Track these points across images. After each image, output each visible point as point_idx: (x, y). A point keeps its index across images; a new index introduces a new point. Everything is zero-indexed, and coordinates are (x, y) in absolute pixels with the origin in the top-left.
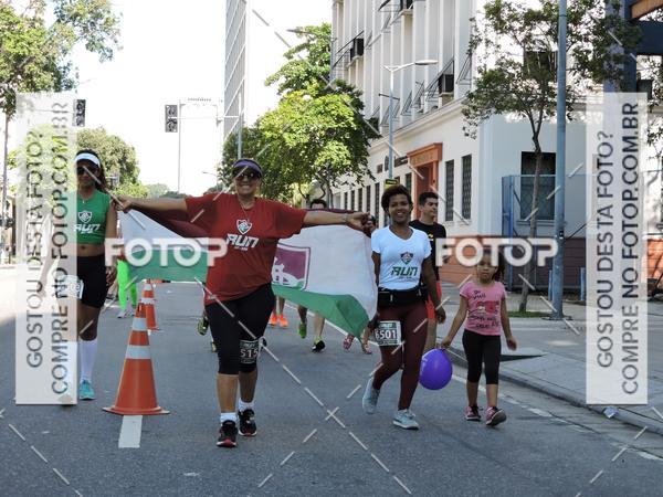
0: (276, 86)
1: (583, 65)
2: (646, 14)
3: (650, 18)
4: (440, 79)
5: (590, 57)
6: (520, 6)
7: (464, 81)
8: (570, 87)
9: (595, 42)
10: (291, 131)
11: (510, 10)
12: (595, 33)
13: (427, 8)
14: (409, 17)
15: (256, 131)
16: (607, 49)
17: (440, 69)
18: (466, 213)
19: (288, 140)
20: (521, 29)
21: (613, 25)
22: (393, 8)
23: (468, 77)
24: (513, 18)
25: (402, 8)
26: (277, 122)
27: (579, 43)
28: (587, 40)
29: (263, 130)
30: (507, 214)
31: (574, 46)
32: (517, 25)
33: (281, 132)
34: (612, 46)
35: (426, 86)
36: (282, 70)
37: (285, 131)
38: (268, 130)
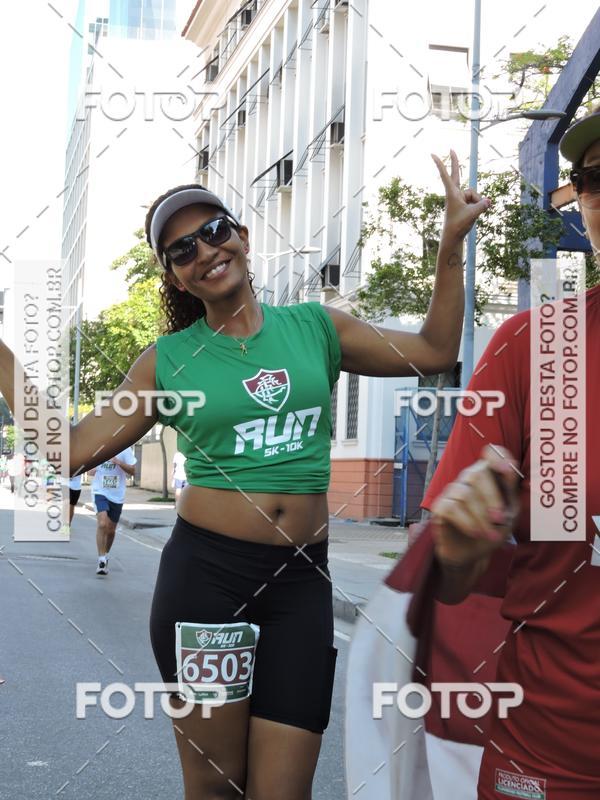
0: (124, 270)
1: (494, 261)
2: (568, 203)
3: (573, 208)
4: (323, 271)
5: (502, 251)
6: (421, 191)
7: (352, 274)
8: (479, 287)
9: (509, 235)
10: (144, 328)
11: (410, 195)
12: (508, 225)
13: (310, 185)
14: (287, 195)
15: (98, 325)
16: (523, 243)
17: (324, 258)
18: (352, 432)
19: (138, 339)
20: (423, 218)
21: (530, 216)
22: (267, 184)
23: (357, 269)
24: (413, 204)
25: (279, 185)
26: (126, 316)
27: (490, 236)
28: (499, 233)
29: (109, 326)
30: (401, 434)
31: (485, 239)
32: (417, 212)
33: (131, 328)
34: (529, 240)
35: (306, 277)
36: (131, 252)
37: (135, 327)
38: (115, 326)
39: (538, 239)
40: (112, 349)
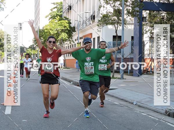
0: (48, 18)
1: (129, 13)
3: (146, 1)
4: (91, 17)
5: (131, 11)
7: (98, 17)
8: (125, 19)
9: (132, 7)
10: (52, 30)
12: (131, 5)
14: (83, 0)
15: (43, 30)
17: (91, 13)
19: (51, 32)
20: (112, 4)
21: (136, 2)
26: (48, 28)
28: (129, 6)
29: (45, 30)
31: (126, 8)
32: (111, 2)
33: (49, 30)
34: (136, 8)
35: (88, 18)
36: (50, 14)
37: (50, 30)
38: (46, 30)
39: (138, 8)
40: (45, 35)
